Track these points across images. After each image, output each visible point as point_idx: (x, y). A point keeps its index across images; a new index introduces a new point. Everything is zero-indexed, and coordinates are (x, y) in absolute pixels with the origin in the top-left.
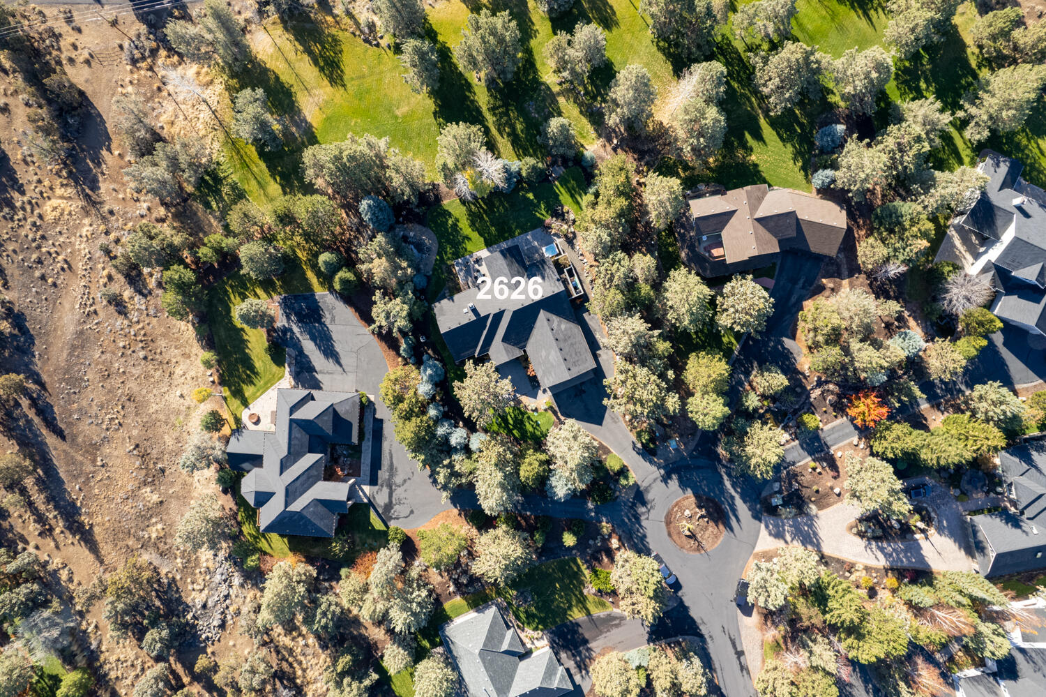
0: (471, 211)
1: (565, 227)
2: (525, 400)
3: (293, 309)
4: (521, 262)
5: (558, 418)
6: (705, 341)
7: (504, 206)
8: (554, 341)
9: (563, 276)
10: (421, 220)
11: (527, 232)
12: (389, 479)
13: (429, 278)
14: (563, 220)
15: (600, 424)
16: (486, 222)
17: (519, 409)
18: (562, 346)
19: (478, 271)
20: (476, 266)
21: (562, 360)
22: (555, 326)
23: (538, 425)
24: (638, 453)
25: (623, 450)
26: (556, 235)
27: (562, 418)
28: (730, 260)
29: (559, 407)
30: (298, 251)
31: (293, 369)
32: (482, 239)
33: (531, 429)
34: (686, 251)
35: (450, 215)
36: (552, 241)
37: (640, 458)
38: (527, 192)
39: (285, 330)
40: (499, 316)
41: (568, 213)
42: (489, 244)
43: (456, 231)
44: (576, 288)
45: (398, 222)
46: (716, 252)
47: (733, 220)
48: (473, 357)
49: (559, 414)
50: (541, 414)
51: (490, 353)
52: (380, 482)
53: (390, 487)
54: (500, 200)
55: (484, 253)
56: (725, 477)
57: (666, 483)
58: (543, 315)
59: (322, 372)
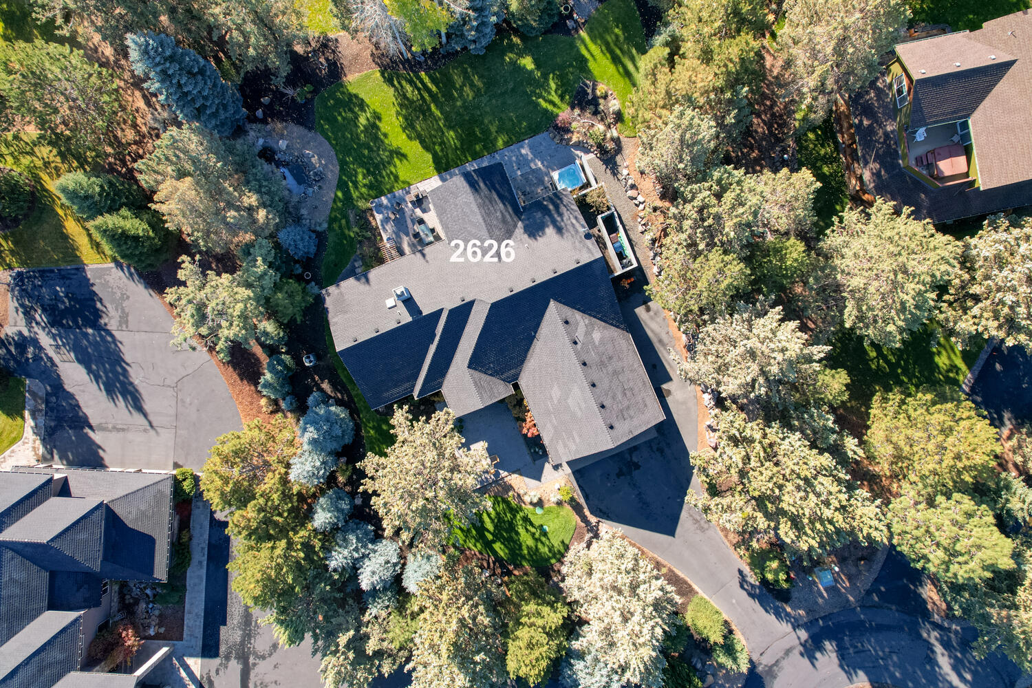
0: (405, 96)
1: (600, 127)
2: (518, 482)
3: (39, 299)
4: (508, 198)
5: (584, 519)
6: (898, 365)
7: (472, 85)
8: (579, 367)
9: (595, 231)
10: (302, 115)
11: (520, 140)
12: (242, 643)
13: (321, 237)
14: (596, 113)
15: (671, 532)
16: (436, 120)
17: (505, 501)
18: (595, 377)
19: (421, 222)
20: (418, 211)
21: (596, 408)
22: (580, 334)
23: (545, 534)
24: (750, 594)
25: (718, 588)
26: (580, 146)
27: (593, 520)
28: (983, 184)
29: (586, 497)
30: (45, 177)
31: (41, 420)
32: (429, 157)
33: (530, 542)
34: (875, 166)
35: (362, 105)
36: (571, 160)
37: (756, 605)
38: (520, 55)
39: (23, 343)
40: (461, 314)
41: (605, 97)
42: (443, 166)
43: (376, 138)
44: (621, 256)
45: (252, 119)
46: (950, 166)
47: (1003, 88)
48: (406, 399)
49: (587, 512)
50: (549, 511)
51: (445, 390)
52: (223, 649)
53: (243, 658)
54: (465, 72)
55: (430, 184)
56: (939, 649)
57: (812, 658)
58: (554, 311)
59: (103, 428)
